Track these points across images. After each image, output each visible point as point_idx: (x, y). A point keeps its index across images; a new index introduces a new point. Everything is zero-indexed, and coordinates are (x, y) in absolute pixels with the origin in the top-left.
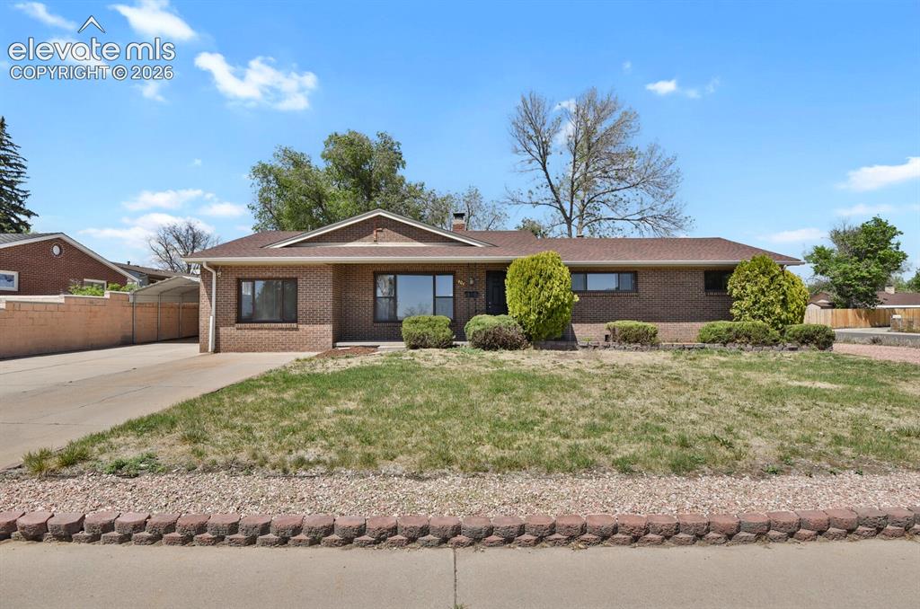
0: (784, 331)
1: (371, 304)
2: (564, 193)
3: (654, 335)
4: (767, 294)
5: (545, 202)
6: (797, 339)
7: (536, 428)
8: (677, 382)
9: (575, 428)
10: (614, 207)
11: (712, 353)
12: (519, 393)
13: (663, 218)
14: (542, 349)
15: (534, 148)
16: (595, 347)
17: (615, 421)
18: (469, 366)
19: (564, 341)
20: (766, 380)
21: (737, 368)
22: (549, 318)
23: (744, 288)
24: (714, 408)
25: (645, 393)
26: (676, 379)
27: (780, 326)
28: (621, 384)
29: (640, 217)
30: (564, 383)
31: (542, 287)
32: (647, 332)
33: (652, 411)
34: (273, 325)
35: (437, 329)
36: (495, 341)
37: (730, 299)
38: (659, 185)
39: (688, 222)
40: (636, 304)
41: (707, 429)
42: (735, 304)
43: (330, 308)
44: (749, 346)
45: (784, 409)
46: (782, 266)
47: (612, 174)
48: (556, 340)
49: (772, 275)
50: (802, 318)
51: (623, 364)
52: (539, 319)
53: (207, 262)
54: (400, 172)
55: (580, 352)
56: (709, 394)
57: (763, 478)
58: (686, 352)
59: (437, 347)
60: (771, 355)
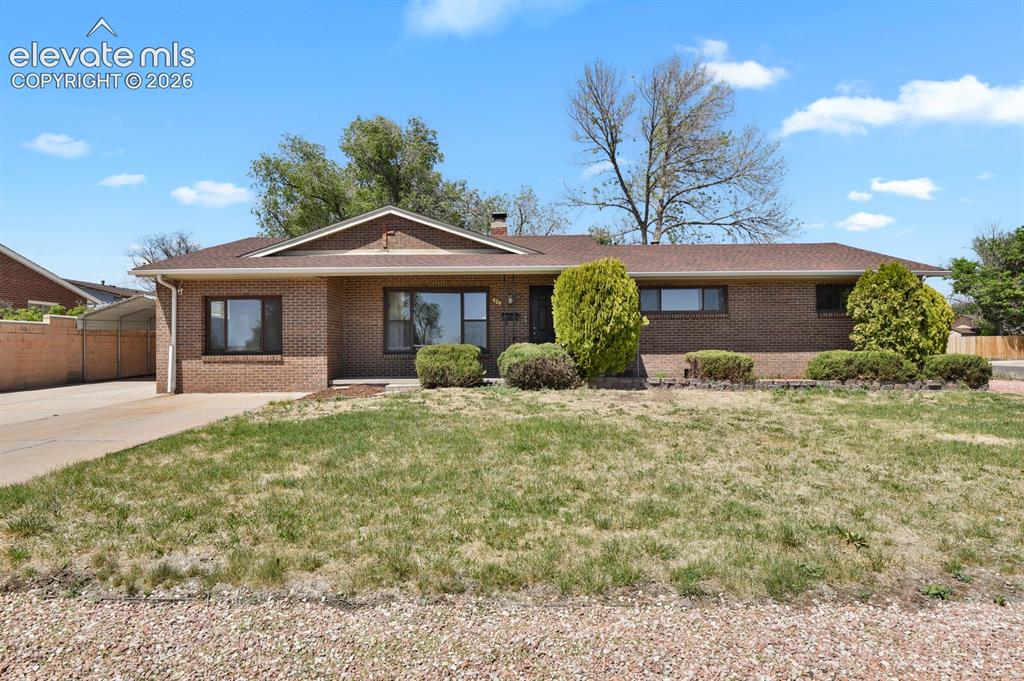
0: (922, 364)
1: (380, 329)
2: (638, 191)
3: (749, 369)
4: (900, 314)
5: (614, 202)
6: (941, 374)
7: (562, 510)
8: (778, 434)
9: (622, 510)
10: (700, 207)
11: (827, 393)
12: (552, 453)
13: (761, 221)
14: (598, 388)
15: (600, 133)
16: (670, 385)
17: (684, 498)
18: (494, 411)
19: (631, 377)
20: (904, 431)
21: (862, 413)
22: (608, 346)
23: (869, 306)
24: (833, 475)
25: (732, 452)
26: (777, 430)
27: (918, 356)
28: (699, 437)
29: (733, 221)
30: (618, 437)
31: (599, 305)
32: (739, 365)
33: (741, 482)
34: (250, 357)
35: (462, 361)
36: (538, 378)
37: (851, 322)
38: (757, 179)
39: (794, 226)
40: (725, 328)
41: (825, 512)
42: (857, 328)
43: (324, 335)
44: (876, 384)
45: (937, 477)
46: (920, 277)
47: (699, 166)
48: (619, 375)
49: (907, 289)
50: (945, 346)
51: (705, 408)
52: (594, 349)
53: (163, 276)
54: (437, 168)
55: (649, 393)
56: (824, 453)
57: (922, 607)
58: (791, 391)
59: (461, 386)
60: (907, 396)
